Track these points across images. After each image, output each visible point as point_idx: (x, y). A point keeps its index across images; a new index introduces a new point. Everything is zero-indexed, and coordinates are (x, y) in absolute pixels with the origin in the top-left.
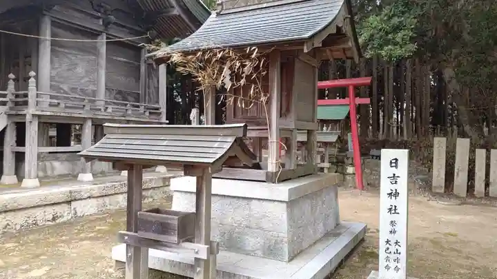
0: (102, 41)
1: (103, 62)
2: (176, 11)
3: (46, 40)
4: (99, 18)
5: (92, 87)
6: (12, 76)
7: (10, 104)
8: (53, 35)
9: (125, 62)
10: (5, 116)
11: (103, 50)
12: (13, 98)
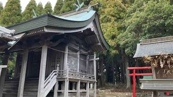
0: (78, 53)
1: (79, 60)
2: (100, 44)
3: (67, 53)
4: (78, 46)
5: (75, 69)
6: (58, 65)
7: (57, 75)
8: (68, 52)
9: (83, 60)
10: (56, 79)
11: (79, 56)
12: (58, 72)
